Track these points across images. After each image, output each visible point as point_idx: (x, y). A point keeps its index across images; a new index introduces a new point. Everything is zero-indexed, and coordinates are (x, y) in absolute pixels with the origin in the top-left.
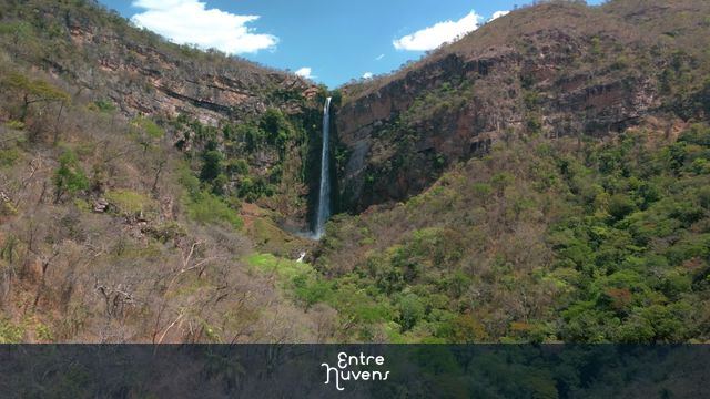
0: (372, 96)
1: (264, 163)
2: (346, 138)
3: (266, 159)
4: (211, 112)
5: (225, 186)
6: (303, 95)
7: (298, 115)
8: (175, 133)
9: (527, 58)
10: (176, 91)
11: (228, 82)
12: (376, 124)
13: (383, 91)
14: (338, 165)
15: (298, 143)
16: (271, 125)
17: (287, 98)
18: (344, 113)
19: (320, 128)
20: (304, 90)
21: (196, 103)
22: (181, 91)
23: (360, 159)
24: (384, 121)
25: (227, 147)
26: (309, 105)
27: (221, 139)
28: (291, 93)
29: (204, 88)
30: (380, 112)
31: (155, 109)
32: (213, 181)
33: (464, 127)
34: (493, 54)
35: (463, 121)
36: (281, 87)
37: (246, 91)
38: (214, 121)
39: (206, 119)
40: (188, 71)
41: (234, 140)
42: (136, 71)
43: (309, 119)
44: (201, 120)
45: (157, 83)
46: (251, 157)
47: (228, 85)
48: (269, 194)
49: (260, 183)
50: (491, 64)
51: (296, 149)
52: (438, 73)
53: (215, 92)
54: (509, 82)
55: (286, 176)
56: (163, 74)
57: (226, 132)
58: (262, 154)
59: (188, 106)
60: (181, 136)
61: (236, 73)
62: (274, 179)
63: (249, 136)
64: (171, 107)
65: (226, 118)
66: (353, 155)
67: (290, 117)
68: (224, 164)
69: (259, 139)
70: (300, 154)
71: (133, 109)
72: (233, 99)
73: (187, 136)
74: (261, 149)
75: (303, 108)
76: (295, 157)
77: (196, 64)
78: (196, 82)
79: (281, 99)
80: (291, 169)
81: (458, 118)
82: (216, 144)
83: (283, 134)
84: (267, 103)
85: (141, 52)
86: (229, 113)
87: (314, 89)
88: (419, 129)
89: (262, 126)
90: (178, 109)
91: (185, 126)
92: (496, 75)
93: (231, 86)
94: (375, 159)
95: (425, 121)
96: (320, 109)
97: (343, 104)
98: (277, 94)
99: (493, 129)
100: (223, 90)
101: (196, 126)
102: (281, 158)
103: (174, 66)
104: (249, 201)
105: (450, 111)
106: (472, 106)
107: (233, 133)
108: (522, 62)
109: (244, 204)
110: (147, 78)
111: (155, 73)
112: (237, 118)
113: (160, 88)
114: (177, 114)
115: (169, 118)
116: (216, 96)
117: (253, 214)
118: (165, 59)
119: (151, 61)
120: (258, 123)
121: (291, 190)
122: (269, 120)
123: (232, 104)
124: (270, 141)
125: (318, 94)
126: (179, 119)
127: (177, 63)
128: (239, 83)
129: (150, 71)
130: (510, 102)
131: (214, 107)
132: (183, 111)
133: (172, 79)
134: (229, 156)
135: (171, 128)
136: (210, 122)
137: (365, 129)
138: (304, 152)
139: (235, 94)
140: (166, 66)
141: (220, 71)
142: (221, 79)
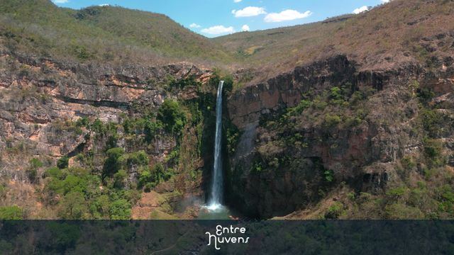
0: (261, 87)
1: (162, 151)
2: (237, 120)
3: (163, 147)
4: (110, 109)
5: (125, 180)
6: (198, 80)
7: (194, 100)
8: (75, 138)
9: (427, 70)
10: (74, 97)
11: (127, 79)
12: (264, 112)
13: (272, 82)
14: (229, 146)
15: (195, 124)
16: (167, 116)
17: (183, 85)
18: (235, 98)
19: (214, 109)
20: (199, 76)
21: (96, 104)
22: (80, 96)
23: (249, 142)
24: (272, 110)
25: (127, 141)
26: (203, 90)
27: (121, 134)
28: (187, 80)
29: (102, 89)
30: (268, 102)
31: (53, 117)
32: (115, 175)
33: (354, 148)
34: (389, 66)
35: (354, 141)
36: (178, 76)
37: (143, 86)
38: (115, 117)
39: (106, 116)
40: (86, 74)
41: (133, 133)
42: (30, 84)
43: (204, 102)
44: (101, 119)
45: (54, 92)
46: (150, 147)
47: (126, 81)
48: (168, 177)
49: (158, 171)
50: (387, 78)
51: (192, 130)
52: (326, 72)
53: (114, 90)
54: (407, 98)
55: (183, 156)
56: (59, 83)
57: (125, 126)
58: (160, 143)
59: (89, 108)
60: (81, 139)
61: (133, 70)
62: (171, 163)
63: (147, 129)
64: (70, 113)
65: (126, 112)
66: (243, 136)
67: (187, 103)
68: (124, 158)
69: (157, 131)
70: (196, 133)
71: (29, 124)
72: (131, 94)
73: (87, 137)
74: (159, 139)
75: (198, 93)
76: (191, 137)
77: (94, 66)
78: (94, 84)
79: (177, 88)
80: (188, 149)
81: (349, 137)
82: (116, 140)
83: (179, 122)
84: (164, 94)
85: (34, 64)
86: (128, 108)
87: (209, 74)
88: (307, 135)
89: (159, 117)
90: (77, 113)
91: (84, 129)
92: (392, 92)
93: (129, 82)
94: (263, 149)
95: (314, 129)
96: (214, 93)
97: (234, 91)
98: (173, 84)
99: (388, 160)
100: (122, 87)
101: (97, 125)
102: (178, 144)
103: (70, 72)
104: (147, 190)
105: (340, 127)
106: (365, 128)
107: (132, 127)
108: (421, 76)
109: (143, 194)
110: (43, 88)
111: (51, 83)
112: (136, 112)
113: (57, 97)
114: (77, 118)
115: (67, 124)
116: (115, 93)
117: (150, 206)
118: (60, 66)
119: (45, 71)
120: (156, 114)
121: (189, 166)
122: (165, 112)
123: (131, 99)
124: (167, 130)
125: (213, 79)
126: (78, 124)
127: (74, 70)
128: (136, 79)
129: (44, 81)
130: (406, 124)
131: (114, 105)
132: (82, 115)
133: (69, 86)
134: (129, 149)
135: (70, 134)
136: (110, 119)
137: (254, 115)
138: (200, 131)
139: (133, 90)
140: (63, 73)
141: (117, 70)
142: (119, 77)
